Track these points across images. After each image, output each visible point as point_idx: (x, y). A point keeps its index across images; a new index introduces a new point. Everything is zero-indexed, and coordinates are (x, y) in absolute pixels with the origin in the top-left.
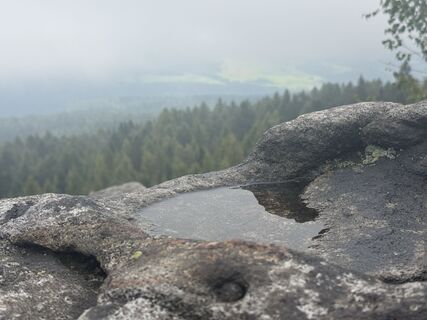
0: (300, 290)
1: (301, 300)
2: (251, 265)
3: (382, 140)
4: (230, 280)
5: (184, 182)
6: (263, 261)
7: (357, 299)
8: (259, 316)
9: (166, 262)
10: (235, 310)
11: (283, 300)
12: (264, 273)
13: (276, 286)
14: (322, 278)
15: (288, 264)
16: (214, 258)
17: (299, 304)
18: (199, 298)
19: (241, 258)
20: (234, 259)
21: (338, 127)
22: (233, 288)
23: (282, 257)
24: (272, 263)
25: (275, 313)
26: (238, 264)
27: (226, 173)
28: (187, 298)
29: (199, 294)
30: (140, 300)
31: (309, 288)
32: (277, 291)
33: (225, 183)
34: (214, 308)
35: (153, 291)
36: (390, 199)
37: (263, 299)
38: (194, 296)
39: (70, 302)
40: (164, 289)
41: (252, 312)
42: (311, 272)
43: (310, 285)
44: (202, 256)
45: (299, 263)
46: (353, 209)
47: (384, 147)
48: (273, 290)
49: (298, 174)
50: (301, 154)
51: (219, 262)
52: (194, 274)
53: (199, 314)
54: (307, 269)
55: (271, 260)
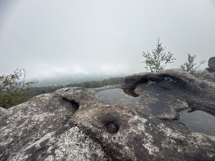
0: (143, 133)
1: (144, 140)
2: (121, 117)
3: (152, 79)
4: (112, 122)
5: (108, 86)
6: (126, 115)
7: (172, 141)
8: (123, 146)
9: (91, 111)
10: (113, 139)
11: (135, 139)
12: (126, 121)
13: (132, 130)
14: (152, 126)
15: (136, 117)
16: (107, 112)
17: (144, 143)
18: (99, 130)
19: (117, 113)
20: (115, 113)
21: (142, 76)
22: (113, 126)
23: (134, 114)
24: (130, 117)
25: (132, 147)
26: (116, 116)
27: (117, 85)
28: (94, 129)
29: (99, 128)
30: (76, 127)
31: (147, 132)
32: (132, 133)
33: (117, 87)
34: (104, 136)
35: (81, 124)
36: (157, 93)
37: (126, 136)
38: (97, 129)
39: (65, 119)
40: (85, 124)
41: (120, 144)
42: (146, 122)
43: (147, 130)
44: (103, 110)
45: (141, 117)
46: (148, 95)
47: (153, 81)
48: (130, 132)
49: (133, 86)
50: (134, 82)
51: (109, 114)
52: (98, 118)
53: (98, 137)
54: (144, 120)
55: (129, 115)
